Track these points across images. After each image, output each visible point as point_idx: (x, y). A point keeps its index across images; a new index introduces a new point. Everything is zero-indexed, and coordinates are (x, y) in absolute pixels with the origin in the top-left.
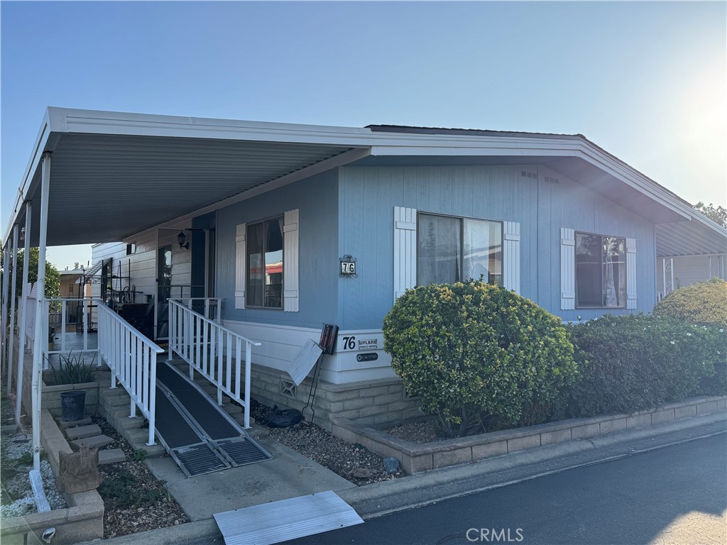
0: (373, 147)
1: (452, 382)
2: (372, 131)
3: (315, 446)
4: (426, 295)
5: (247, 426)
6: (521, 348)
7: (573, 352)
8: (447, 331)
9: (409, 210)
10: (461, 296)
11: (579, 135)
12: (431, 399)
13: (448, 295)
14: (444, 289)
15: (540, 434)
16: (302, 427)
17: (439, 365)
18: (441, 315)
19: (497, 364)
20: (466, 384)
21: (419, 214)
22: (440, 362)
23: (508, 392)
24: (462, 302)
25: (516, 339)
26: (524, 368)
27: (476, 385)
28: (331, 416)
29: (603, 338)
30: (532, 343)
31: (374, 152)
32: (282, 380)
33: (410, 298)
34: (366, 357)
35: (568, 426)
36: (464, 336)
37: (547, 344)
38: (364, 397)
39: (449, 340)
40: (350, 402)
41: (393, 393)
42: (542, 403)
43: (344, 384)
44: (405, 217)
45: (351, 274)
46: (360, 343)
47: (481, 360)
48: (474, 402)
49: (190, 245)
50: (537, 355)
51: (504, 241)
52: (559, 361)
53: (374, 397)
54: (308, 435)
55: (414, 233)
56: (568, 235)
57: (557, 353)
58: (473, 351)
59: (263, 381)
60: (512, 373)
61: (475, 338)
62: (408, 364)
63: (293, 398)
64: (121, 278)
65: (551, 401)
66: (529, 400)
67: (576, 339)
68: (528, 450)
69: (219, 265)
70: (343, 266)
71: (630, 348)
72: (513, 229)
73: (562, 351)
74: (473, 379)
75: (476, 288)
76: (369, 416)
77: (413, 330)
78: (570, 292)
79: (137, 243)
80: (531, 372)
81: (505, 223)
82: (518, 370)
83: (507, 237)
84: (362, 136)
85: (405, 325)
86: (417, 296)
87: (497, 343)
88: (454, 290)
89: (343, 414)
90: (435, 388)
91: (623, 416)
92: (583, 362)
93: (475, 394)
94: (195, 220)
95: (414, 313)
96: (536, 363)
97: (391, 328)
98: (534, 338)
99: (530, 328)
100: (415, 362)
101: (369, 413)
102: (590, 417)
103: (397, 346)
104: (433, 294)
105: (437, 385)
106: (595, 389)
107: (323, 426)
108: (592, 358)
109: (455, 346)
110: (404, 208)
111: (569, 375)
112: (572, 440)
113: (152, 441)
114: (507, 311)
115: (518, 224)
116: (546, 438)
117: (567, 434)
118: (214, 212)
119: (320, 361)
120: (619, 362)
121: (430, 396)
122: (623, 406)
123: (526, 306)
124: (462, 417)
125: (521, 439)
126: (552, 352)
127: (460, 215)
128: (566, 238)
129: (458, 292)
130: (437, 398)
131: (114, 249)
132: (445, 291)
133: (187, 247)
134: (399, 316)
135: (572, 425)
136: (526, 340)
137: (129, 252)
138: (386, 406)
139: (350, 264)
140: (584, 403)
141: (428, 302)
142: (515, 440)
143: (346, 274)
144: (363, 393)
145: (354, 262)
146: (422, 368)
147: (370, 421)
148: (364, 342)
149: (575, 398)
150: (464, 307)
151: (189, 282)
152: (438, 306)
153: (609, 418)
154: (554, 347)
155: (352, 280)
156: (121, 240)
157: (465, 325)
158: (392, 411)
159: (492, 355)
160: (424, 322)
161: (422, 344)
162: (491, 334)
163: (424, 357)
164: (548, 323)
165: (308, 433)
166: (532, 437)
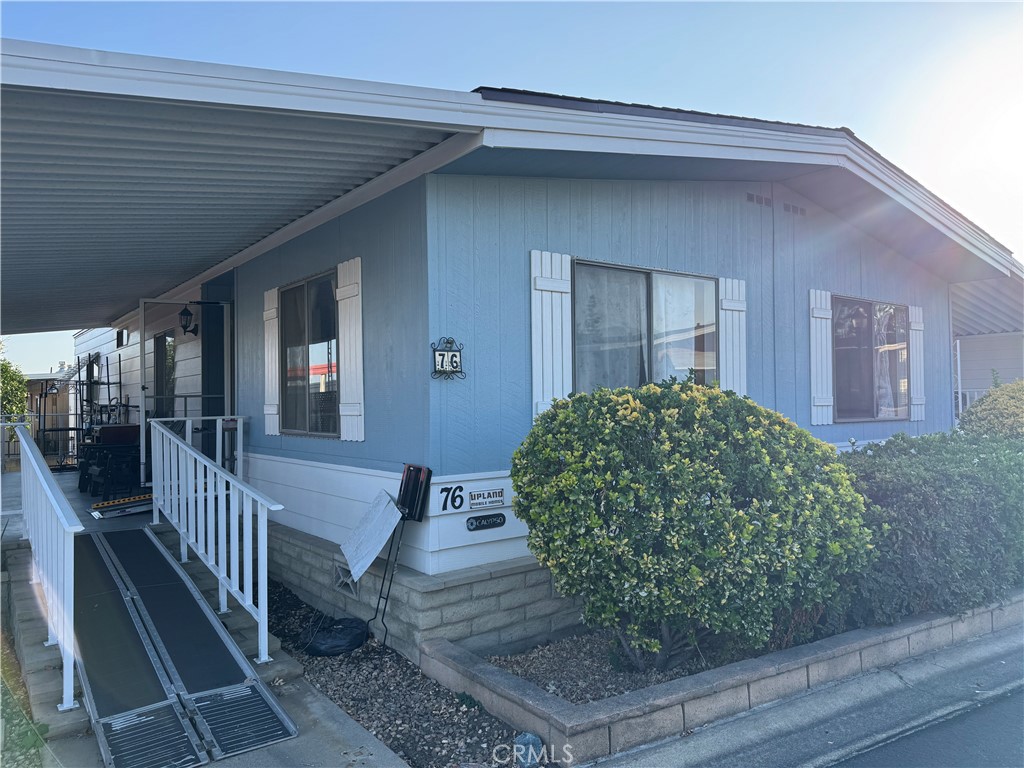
0: (486, 130)
1: (643, 578)
2: (484, 98)
3: (387, 699)
4: (592, 411)
5: (264, 657)
6: (773, 509)
7: (864, 509)
8: (633, 480)
9: (556, 256)
10: (657, 410)
11: (844, 129)
12: (603, 607)
13: (634, 410)
14: (625, 397)
15: (807, 667)
16: (368, 655)
17: (619, 546)
18: (620, 449)
19: (729, 542)
20: (671, 581)
21: (575, 264)
22: (620, 540)
23: (749, 593)
24: (660, 423)
25: (763, 490)
26: (778, 546)
27: (690, 583)
28: (418, 636)
29: (909, 481)
30: (792, 498)
31: (490, 140)
32: (337, 564)
33: (561, 417)
34: (484, 522)
35: (856, 646)
36: (665, 488)
37: (819, 496)
38: (479, 598)
39: (637, 497)
40: (454, 609)
41: (533, 586)
42: (809, 606)
43: (444, 575)
44: (551, 270)
45: (453, 372)
46: (472, 497)
47: (698, 534)
48: (686, 614)
49: (200, 328)
50: (801, 519)
51: (721, 311)
52: (839, 528)
53: (499, 595)
54: (375, 673)
55: (568, 298)
56: (821, 301)
57: (835, 513)
58: (683, 519)
59: (307, 564)
60: (756, 557)
61: (687, 493)
62: (558, 543)
63: (354, 597)
64: (109, 384)
65: (824, 602)
66: (787, 603)
67: (864, 485)
68: (787, 699)
69: (241, 361)
70: (439, 359)
71: (960, 498)
72: (734, 290)
73: (844, 509)
74: (686, 571)
75: (684, 396)
76: (490, 631)
77: (567, 479)
78: (825, 395)
79: (131, 328)
80: (792, 552)
81: (722, 280)
82: (768, 550)
83: (725, 305)
84: (464, 107)
85: (552, 470)
86: (574, 412)
87: (729, 501)
88: (644, 399)
89: (442, 632)
90: (610, 587)
91: (947, 619)
92: (880, 527)
93: (689, 600)
94: (207, 287)
95: (569, 446)
96: (800, 535)
97: (525, 474)
98: (796, 487)
99: (788, 469)
100: (572, 540)
101: (490, 626)
102: (891, 625)
103: (537, 510)
104: (604, 409)
105: (614, 583)
106: (900, 576)
107: (405, 653)
108: (895, 519)
109: (648, 509)
110: (548, 254)
111: (857, 553)
112: (864, 672)
113: (69, 701)
114: (745, 438)
115: (743, 283)
116: (818, 672)
117: (854, 662)
118: (232, 271)
119: (398, 535)
120: (943, 524)
121: (601, 599)
122: (946, 602)
123: (777, 428)
124: (661, 640)
125: (773, 680)
126: (827, 513)
127: (646, 266)
128: (819, 306)
129: (653, 403)
130: (615, 604)
131: (101, 339)
132: (628, 402)
133: (195, 332)
134: (540, 452)
135: (863, 644)
136: (782, 493)
137: (120, 343)
138: (521, 610)
139: (451, 354)
140: (881, 602)
141: (594, 425)
142: (763, 682)
143: (445, 372)
144: (477, 591)
145: (459, 351)
146: (587, 551)
147: (491, 639)
148: (479, 496)
149: (866, 594)
150: (664, 434)
151: (199, 390)
152: (613, 430)
153: (923, 626)
154: (831, 502)
155: (456, 384)
156: (109, 325)
157: (668, 468)
158: (533, 619)
159: (719, 524)
160: (588, 463)
161: (585, 505)
162: (717, 484)
163: (589, 530)
164: (816, 457)
165: (375, 668)
166: (793, 674)
